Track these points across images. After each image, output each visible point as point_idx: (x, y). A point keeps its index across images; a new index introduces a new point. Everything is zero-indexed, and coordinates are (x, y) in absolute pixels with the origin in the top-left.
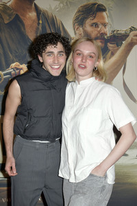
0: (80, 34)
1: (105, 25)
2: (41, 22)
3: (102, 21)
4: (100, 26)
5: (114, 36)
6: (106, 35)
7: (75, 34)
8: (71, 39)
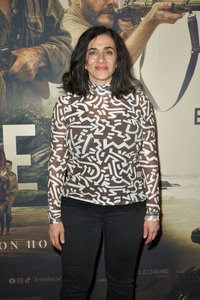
0: (78, 5)
5: (129, 9)
6: (117, 6)
7: (70, 4)
8: (64, 12)
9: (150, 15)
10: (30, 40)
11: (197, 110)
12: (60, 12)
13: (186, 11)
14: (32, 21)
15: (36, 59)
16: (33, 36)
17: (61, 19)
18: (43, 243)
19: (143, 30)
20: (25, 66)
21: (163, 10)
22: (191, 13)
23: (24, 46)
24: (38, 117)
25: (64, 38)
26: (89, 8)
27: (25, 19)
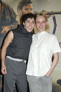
1: (31, 9)
2: (3, 8)
3: (30, 7)
4: (29, 10)
10: (7, 24)
12: (15, 15)
13: (52, 14)
14: (7, 18)
15: (9, 29)
16: (8, 22)
17: (16, 17)
21: (45, 14)
22: (53, 15)
23: (5, 25)
25: (17, 23)
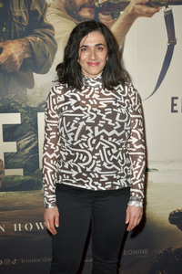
5: (108, 3)
6: (97, 0)
8: (47, 6)
9: (129, 9)
10: (15, 33)
11: (173, 99)
12: (44, 6)
13: (163, 5)
14: (17, 14)
15: (21, 51)
16: (18, 28)
17: (44, 13)
18: (29, 226)
19: (122, 24)
20: (11, 58)
21: (141, 4)
22: (167, 7)
23: (10, 38)
24: (23, 106)
25: (47, 30)
26: (70, 3)
27: (11, 12)
